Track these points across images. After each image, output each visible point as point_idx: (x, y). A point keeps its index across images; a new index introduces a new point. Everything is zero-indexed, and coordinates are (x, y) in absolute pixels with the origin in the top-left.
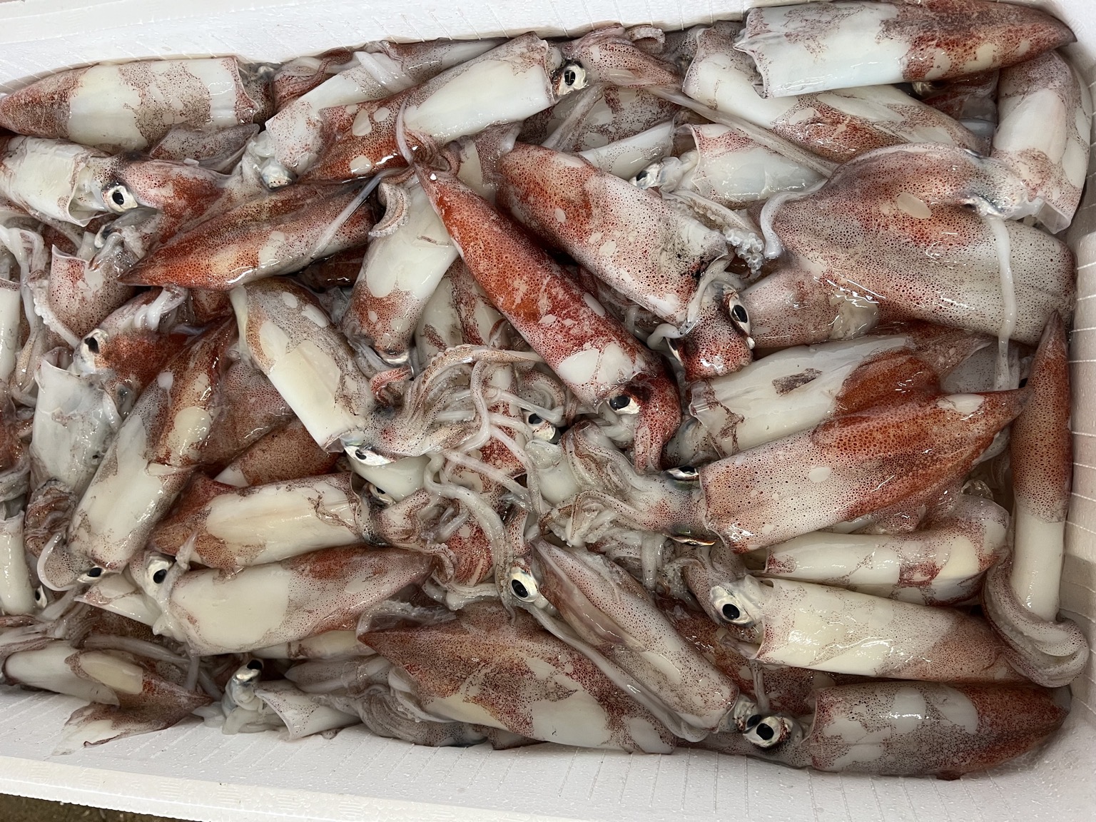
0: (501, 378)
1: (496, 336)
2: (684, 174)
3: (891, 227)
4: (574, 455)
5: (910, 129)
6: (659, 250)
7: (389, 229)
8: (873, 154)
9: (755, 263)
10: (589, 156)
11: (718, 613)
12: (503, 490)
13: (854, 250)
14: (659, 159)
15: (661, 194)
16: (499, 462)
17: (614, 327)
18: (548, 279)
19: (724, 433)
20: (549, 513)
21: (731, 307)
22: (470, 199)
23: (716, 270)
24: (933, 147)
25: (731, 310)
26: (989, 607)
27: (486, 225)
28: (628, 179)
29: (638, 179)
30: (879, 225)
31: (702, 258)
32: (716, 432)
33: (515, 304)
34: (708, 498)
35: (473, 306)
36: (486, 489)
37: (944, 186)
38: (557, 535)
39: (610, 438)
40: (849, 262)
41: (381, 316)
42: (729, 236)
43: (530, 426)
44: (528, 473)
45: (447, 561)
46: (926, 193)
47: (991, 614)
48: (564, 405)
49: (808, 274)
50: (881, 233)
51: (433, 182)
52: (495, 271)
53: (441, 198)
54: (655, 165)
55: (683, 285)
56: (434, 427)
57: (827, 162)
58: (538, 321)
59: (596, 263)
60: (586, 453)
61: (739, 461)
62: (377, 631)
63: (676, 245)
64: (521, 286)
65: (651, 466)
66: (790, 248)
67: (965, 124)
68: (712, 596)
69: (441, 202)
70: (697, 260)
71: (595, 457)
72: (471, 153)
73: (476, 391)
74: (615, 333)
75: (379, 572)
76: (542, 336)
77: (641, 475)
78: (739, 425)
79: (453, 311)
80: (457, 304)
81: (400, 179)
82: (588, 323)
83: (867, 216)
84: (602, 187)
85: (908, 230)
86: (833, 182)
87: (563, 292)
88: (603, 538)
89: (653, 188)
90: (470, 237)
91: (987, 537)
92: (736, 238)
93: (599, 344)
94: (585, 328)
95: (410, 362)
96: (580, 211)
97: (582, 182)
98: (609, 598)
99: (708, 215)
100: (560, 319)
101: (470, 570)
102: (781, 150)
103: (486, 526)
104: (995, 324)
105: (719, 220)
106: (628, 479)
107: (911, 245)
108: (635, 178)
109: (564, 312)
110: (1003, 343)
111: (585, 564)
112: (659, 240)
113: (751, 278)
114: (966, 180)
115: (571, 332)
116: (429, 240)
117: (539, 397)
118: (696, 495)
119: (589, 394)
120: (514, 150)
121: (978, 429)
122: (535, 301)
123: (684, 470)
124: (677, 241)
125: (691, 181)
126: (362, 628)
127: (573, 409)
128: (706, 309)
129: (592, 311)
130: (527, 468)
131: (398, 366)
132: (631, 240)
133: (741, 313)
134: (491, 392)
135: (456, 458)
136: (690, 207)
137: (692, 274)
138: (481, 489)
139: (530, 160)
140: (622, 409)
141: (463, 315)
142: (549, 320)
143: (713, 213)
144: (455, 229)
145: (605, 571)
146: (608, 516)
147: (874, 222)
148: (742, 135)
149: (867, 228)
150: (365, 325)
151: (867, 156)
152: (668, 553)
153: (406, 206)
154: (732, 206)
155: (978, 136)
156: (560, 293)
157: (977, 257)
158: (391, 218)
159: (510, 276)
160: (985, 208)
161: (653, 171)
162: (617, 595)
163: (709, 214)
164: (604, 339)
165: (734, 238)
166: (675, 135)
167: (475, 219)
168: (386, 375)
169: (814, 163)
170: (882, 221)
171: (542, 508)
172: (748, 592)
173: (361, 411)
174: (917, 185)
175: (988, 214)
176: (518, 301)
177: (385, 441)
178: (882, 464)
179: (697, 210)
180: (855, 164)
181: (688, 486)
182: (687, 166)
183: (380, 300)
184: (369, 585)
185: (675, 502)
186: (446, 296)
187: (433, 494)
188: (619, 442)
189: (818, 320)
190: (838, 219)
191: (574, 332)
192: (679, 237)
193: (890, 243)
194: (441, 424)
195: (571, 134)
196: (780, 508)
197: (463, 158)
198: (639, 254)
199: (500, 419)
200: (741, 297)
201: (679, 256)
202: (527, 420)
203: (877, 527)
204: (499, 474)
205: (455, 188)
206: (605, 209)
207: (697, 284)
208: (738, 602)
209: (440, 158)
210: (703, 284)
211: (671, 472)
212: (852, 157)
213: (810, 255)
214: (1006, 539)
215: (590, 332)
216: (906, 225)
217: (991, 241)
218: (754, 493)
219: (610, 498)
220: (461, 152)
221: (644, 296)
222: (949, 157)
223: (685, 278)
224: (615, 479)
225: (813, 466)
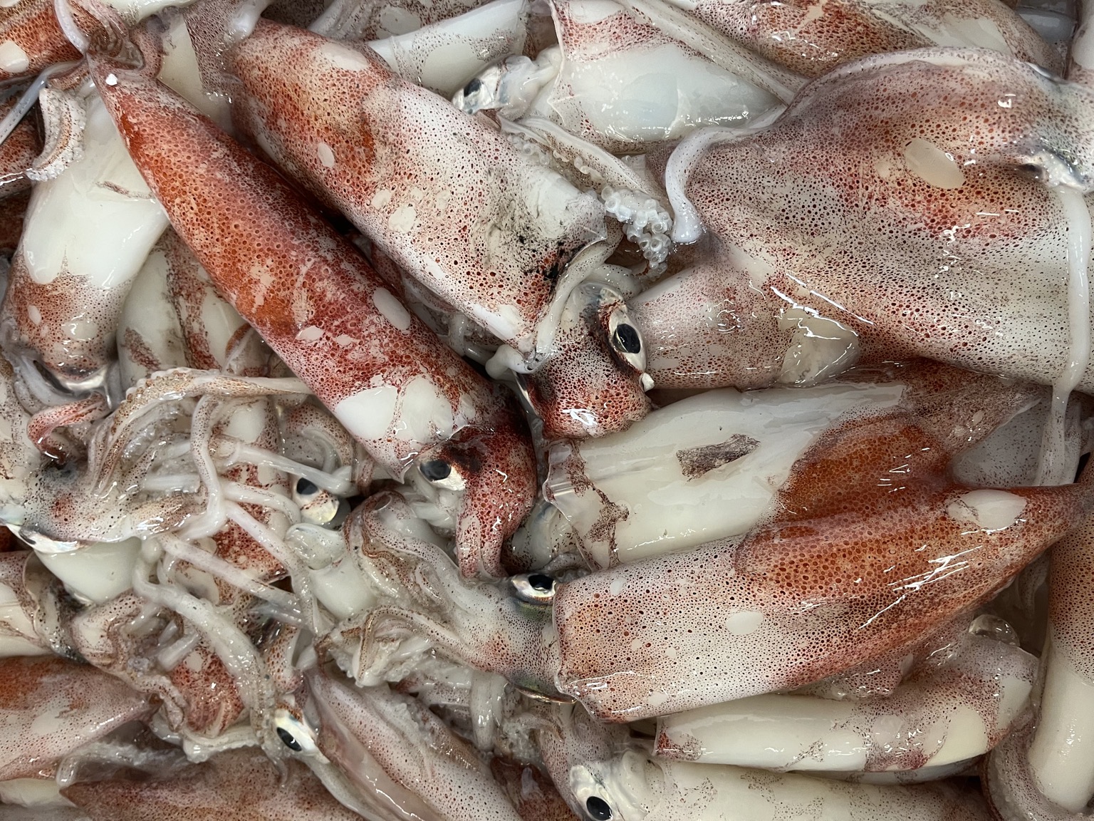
0: (248, 423)
1: (236, 353)
2: (541, 87)
3: (890, 201)
4: (361, 554)
5: (933, 21)
6: (488, 227)
7: (51, 169)
8: (869, 63)
9: (657, 251)
10: (383, 49)
11: (580, 806)
12: (257, 600)
13: (823, 239)
14: (501, 57)
15: (499, 123)
16: (242, 559)
17: (423, 349)
18: (309, 264)
19: (597, 532)
20: (327, 636)
21: (613, 327)
22: (176, 121)
23: (590, 262)
24: (976, 56)
25: (612, 333)
26: (992, 786)
27: (202, 169)
28: (448, 96)
29: (466, 94)
30: (870, 197)
31: (560, 244)
32: (585, 530)
33: (255, 306)
34: (564, 645)
35: (199, 302)
36: (225, 599)
37: (991, 131)
38: (342, 668)
39: (425, 521)
40: (814, 261)
41: (46, 315)
42: (612, 205)
43: (297, 496)
44: (290, 574)
45: (170, 704)
46: (958, 143)
47: (995, 798)
48: (354, 465)
49: (744, 276)
50: (872, 211)
51: (112, 88)
52: (218, 249)
53: (124, 118)
54: (495, 70)
55: (528, 291)
56: (139, 499)
57: (787, 76)
58: (295, 335)
59: (387, 241)
60: (382, 548)
61: (616, 586)
62: (86, 784)
63: (516, 218)
64: (263, 276)
65: (485, 573)
66: (715, 229)
67: (1027, 17)
68: (572, 780)
69: (125, 125)
70: (553, 247)
71: (397, 555)
72: (179, 37)
73: (199, 447)
74: (426, 359)
75: (78, 706)
76: (302, 359)
77: (471, 587)
78: (620, 524)
79: (169, 307)
80: (174, 295)
81: (68, 83)
82: (377, 342)
83: (850, 180)
84: (394, 107)
85: (920, 208)
86: (794, 113)
87: (334, 288)
88: (413, 674)
89: (485, 112)
90: (173, 189)
91: (1004, 705)
92: (623, 208)
93: (397, 379)
94: (373, 351)
95: (106, 387)
96: (357, 149)
97: (360, 95)
98: (416, 770)
99: (576, 165)
100: (329, 334)
101: (206, 718)
102: (708, 49)
103: (226, 655)
104: (1051, 370)
105: (596, 175)
106: (448, 591)
107: (923, 234)
108: (462, 91)
109: (336, 323)
110: (1060, 401)
111: (382, 716)
112: (488, 210)
113: (650, 274)
114: (1030, 122)
115: (349, 357)
116: (116, 189)
117: (316, 449)
118: (549, 635)
119: (387, 455)
120: (254, 34)
121: (1013, 554)
122: (287, 303)
123: (534, 583)
124: (517, 213)
125: (549, 103)
126: (65, 780)
127: (366, 475)
128: (568, 332)
129: (387, 322)
130: (288, 569)
131: (85, 394)
132: (442, 206)
133: (630, 338)
134: (226, 447)
135: (177, 548)
136: (546, 149)
137: (544, 273)
138: (217, 599)
139: (276, 53)
140: (439, 481)
141: (184, 315)
142: (312, 334)
143: (585, 162)
144: (148, 173)
145: (411, 728)
146: (418, 646)
147: (862, 190)
148: (640, 21)
149: (848, 202)
150: (26, 328)
151: (858, 67)
152: (512, 705)
153: (75, 129)
154: (619, 150)
155: (1046, 38)
156: (331, 290)
157: (1035, 257)
158: (52, 150)
159: (243, 258)
160: (1057, 174)
161: (490, 79)
162: (428, 769)
163: (577, 163)
164: (404, 370)
165: (620, 207)
166: (529, 16)
167: (183, 156)
168: (57, 413)
169: (764, 76)
170: (877, 190)
171: (317, 625)
172: (628, 787)
173: (18, 472)
174: (943, 127)
175: (1061, 184)
176: (259, 301)
177: (57, 520)
178: (848, 609)
179: (558, 156)
180: (835, 81)
181: (538, 615)
182: (545, 73)
183: (42, 288)
184: (64, 724)
185: (516, 639)
186: (158, 283)
187: (146, 600)
188: (438, 528)
189: (757, 354)
190: (800, 182)
191: (354, 356)
192: (523, 205)
193: (888, 229)
194: (150, 495)
195: (358, 8)
196: (678, 670)
197: (166, 47)
198: (454, 232)
199: (240, 491)
200: (631, 309)
201: (522, 239)
202: (295, 487)
203: (834, 688)
204: (245, 578)
205: (150, 100)
206: (397, 147)
207: (552, 291)
208: (608, 795)
209: (130, 45)
210: (562, 290)
211: (515, 582)
212: (830, 67)
213: (749, 245)
214: (1031, 695)
215: (382, 358)
216: (918, 198)
217: (1062, 230)
218: (636, 645)
219: (421, 620)
220: (162, 36)
221: (466, 303)
222: (1004, 78)
223: (531, 279)
224: (428, 590)
225: (733, 610)
